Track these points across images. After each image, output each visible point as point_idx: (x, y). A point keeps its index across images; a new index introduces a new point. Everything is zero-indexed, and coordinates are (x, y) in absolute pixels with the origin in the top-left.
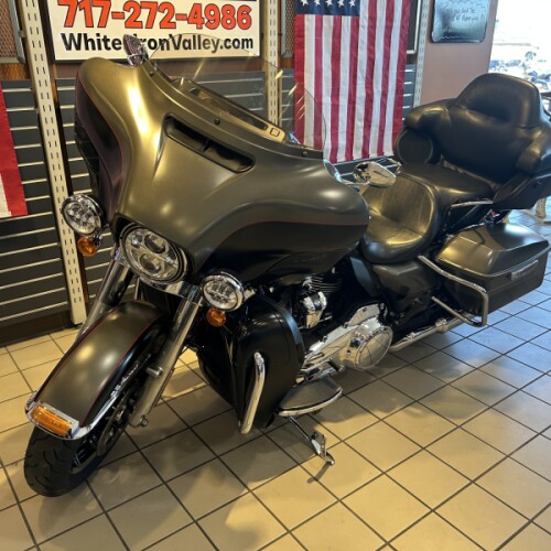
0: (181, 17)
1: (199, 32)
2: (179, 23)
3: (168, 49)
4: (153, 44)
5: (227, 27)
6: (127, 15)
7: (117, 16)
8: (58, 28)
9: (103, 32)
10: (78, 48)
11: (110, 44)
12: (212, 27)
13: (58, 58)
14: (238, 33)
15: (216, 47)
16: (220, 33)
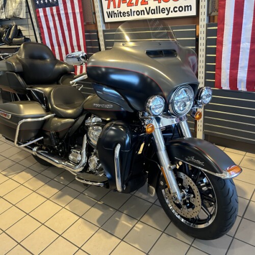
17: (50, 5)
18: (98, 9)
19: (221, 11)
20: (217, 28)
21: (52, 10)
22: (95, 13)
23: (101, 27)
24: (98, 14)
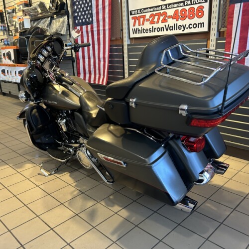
0: (170, 17)
1: (177, 22)
2: (169, 20)
3: (163, 30)
4: (158, 30)
5: (190, 18)
6: (151, 19)
7: (148, 20)
8: (131, 27)
9: (143, 27)
10: (136, 33)
11: (145, 31)
12: (183, 19)
13: (131, 37)
14: (196, 20)
15: (184, 28)
16: (187, 22)
17: (86, 24)
18: (125, 27)
19: (229, 27)
20: (225, 41)
21: (87, 28)
22: (122, 30)
23: (126, 42)
24: (125, 31)
